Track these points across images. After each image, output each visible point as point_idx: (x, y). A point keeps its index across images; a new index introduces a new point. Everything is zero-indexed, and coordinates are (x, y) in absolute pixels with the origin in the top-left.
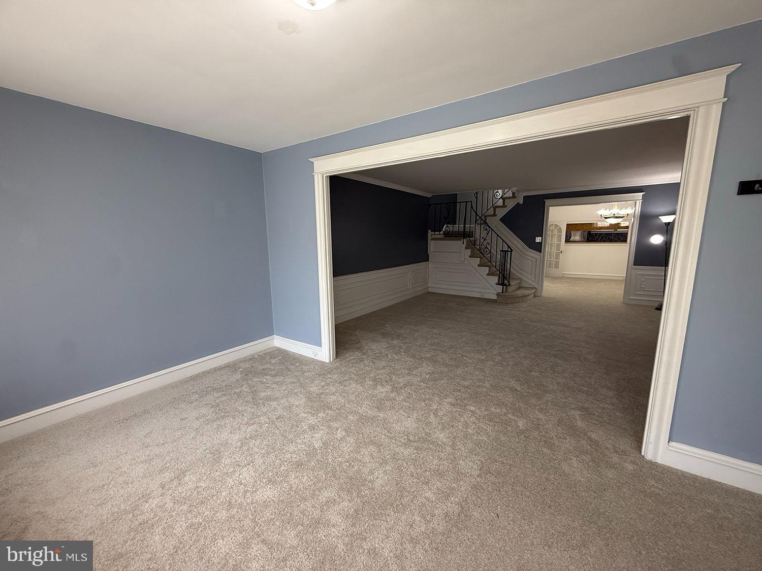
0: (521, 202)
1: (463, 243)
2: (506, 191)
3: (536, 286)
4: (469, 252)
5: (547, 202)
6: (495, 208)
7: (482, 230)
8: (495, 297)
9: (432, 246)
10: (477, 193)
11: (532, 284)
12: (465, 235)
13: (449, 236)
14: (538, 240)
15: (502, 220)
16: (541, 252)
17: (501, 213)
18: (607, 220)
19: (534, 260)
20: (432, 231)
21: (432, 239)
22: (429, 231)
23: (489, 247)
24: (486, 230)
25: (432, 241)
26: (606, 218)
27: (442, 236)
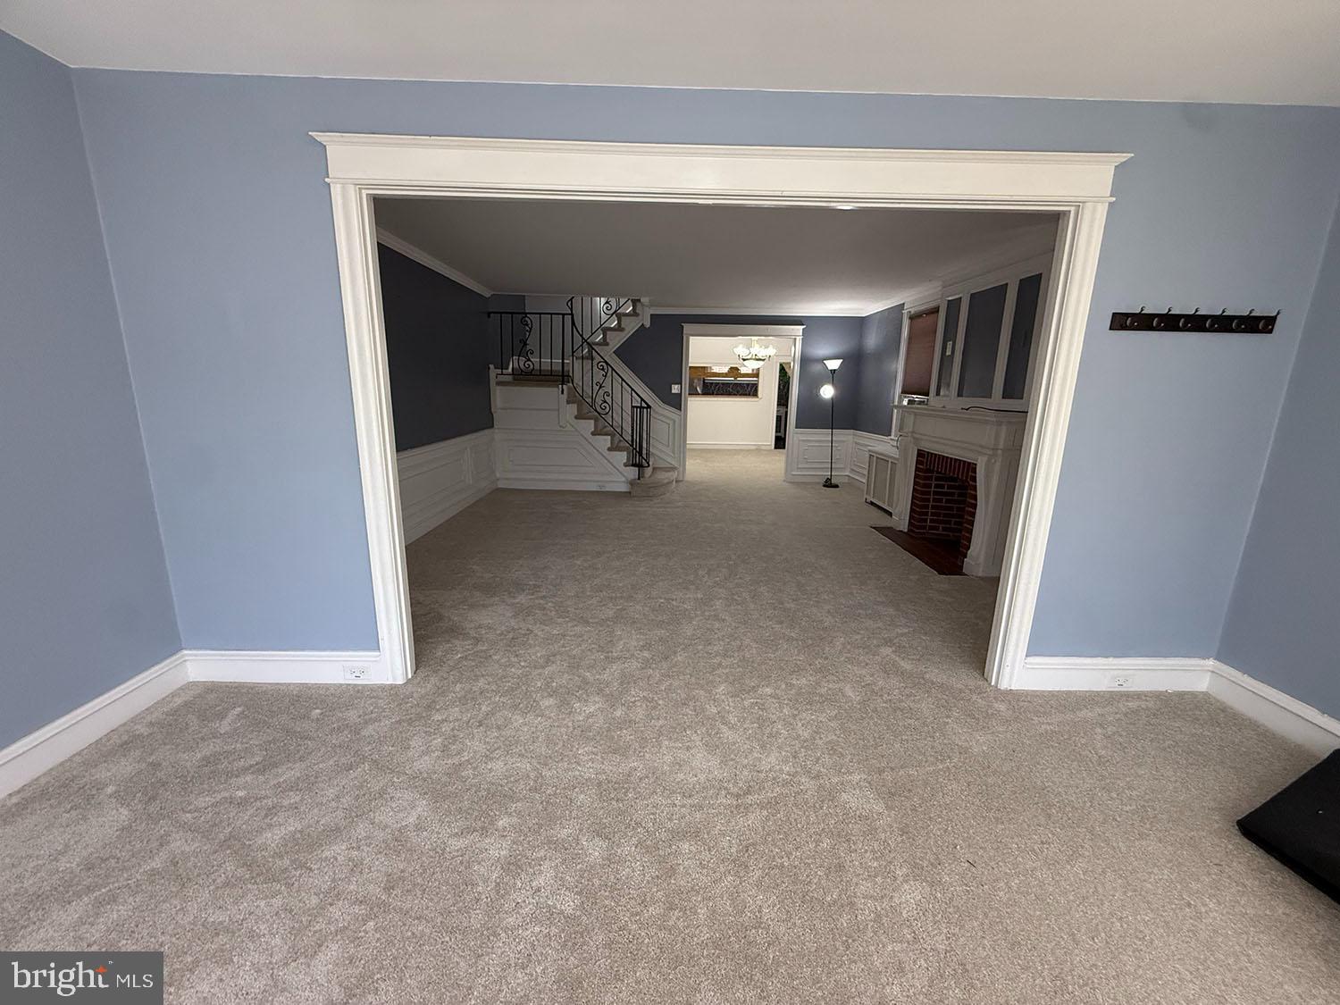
0: (648, 324)
1: (562, 393)
2: (622, 301)
3: (674, 463)
4: (573, 409)
5: (687, 328)
6: (605, 331)
7: (595, 367)
8: (623, 488)
9: (501, 397)
10: (571, 300)
11: (669, 460)
12: (563, 378)
13: (526, 377)
14: (675, 389)
15: (618, 353)
16: (680, 410)
17: (616, 340)
18: (745, 363)
19: (671, 423)
20: (495, 368)
21: (499, 383)
22: (492, 366)
23: (609, 399)
24: (603, 369)
25: (498, 388)
26: (744, 360)
27: (510, 378)
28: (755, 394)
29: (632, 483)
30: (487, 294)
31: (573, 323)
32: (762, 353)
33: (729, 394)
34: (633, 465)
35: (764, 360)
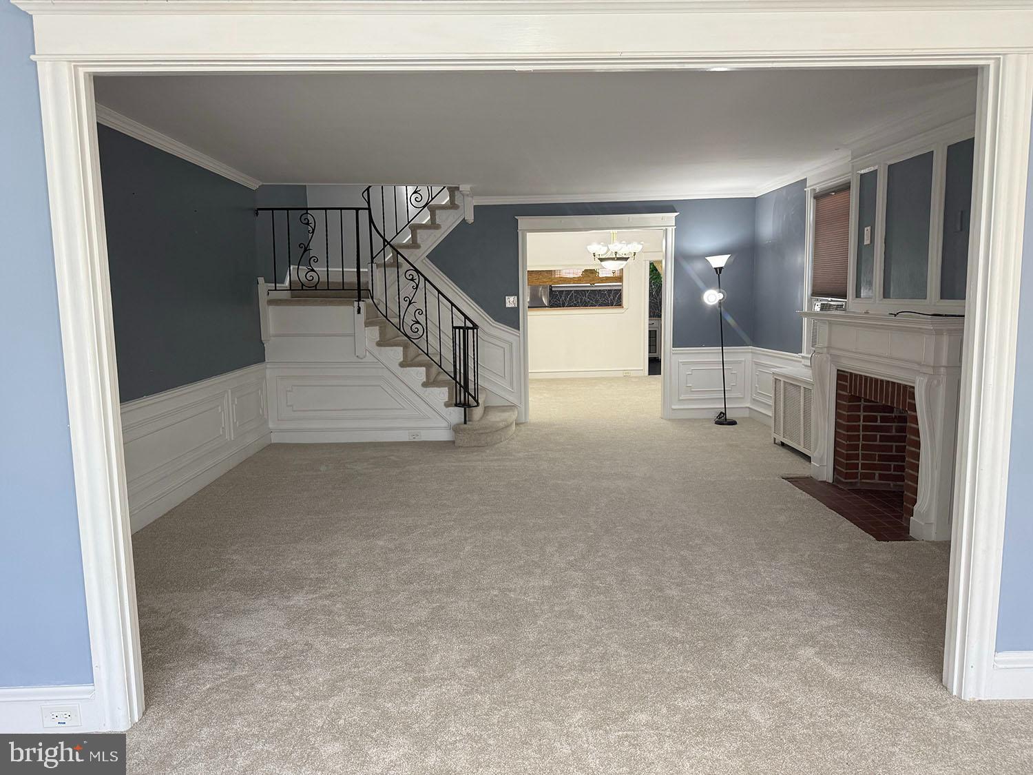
0: (470, 218)
1: (359, 312)
2: (436, 190)
3: (512, 399)
4: (374, 332)
5: (523, 222)
6: (415, 229)
7: (402, 279)
8: (444, 435)
9: (273, 320)
10: (368, 189)
11: (507, 396)
12: (359, 292)
13: (307, 292)
14: (510, 302)
15: (434, 257)
16: (519, 330)
17: (430, 241)
18: (603, 263)
19: (507, 346)
20: (266, 282)
21: (271, 302)
22: (261, 280)
23: (421, 319)
24: (412, 280)
25: (271, 308)
26: (601, 260)
27: (286, 295)
28: (618, 303)
29: (456, 429)
30: (254, 184)
31: (371, 221)
32: (623, 250)
33: (585, 304)
34: (456, 405)
35: (626, 259)
